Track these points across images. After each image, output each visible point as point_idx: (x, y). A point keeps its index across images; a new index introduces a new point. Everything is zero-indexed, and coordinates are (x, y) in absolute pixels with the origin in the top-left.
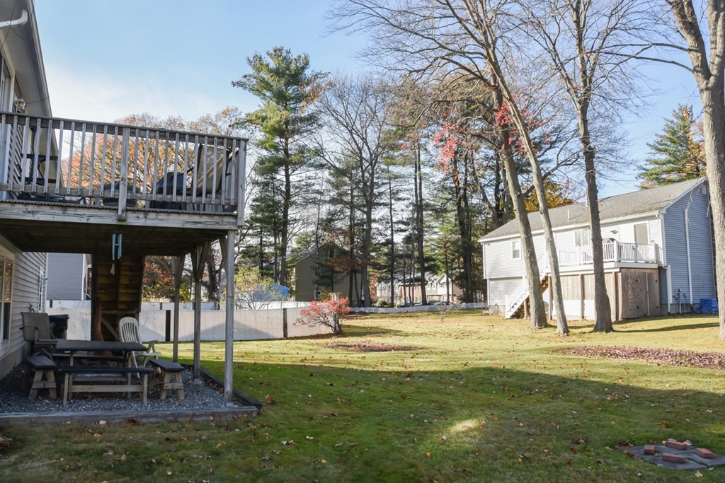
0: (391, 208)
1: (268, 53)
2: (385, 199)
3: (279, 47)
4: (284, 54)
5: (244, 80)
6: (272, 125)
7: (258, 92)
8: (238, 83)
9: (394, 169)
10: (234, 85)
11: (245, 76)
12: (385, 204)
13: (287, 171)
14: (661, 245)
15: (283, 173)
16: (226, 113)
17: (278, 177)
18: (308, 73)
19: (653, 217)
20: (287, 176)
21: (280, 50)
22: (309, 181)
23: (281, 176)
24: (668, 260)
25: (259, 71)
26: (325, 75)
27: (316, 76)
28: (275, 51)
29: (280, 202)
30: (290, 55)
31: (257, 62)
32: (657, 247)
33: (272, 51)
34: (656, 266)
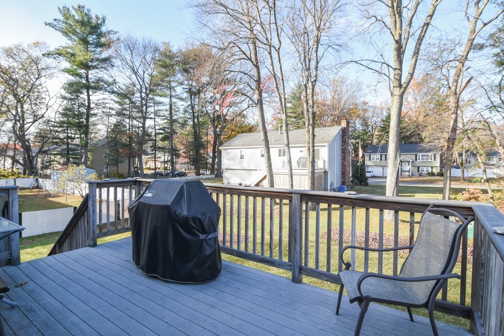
0: (155, 121)
1: (73, 7)
2: (152, 116)
3: (82, 4)
4: (86, 11)
5: (55, 23)
6: (80, 61)
7: (66, 34)
8: (49, 24)
9: (158, 99)
10: (46, 25)
11: (55, 20)
12: (151, 118)
13: (88, 92)
14: (327, 160)
15: (86, 94)
16: (36, 44)
17: (82, 96)
18: (104, 29)
19: (325, 146)
20: (88, 96)
21: (83, 8)
22: (104, 101)
23: (84, 96)
24: (330, 168)
25: (67, 19)
26: (116, 33)
27: (109, 33)
28: (79, 7)
29: (83, 113)
30: (90, 12)
31: (65, 12)
32: (324, 161)
33: (76, 7)
34: (323, 171)
